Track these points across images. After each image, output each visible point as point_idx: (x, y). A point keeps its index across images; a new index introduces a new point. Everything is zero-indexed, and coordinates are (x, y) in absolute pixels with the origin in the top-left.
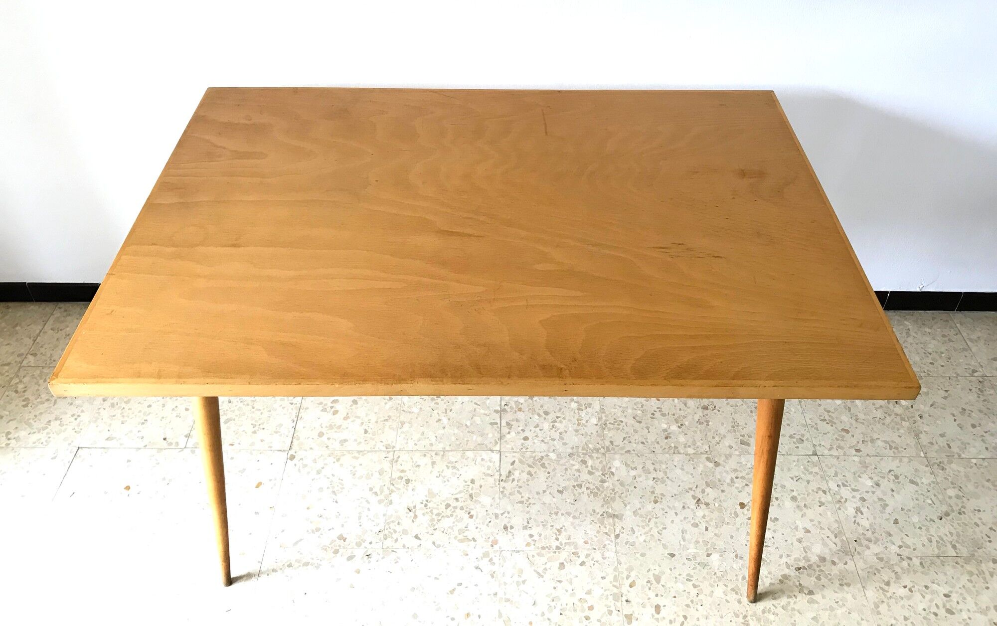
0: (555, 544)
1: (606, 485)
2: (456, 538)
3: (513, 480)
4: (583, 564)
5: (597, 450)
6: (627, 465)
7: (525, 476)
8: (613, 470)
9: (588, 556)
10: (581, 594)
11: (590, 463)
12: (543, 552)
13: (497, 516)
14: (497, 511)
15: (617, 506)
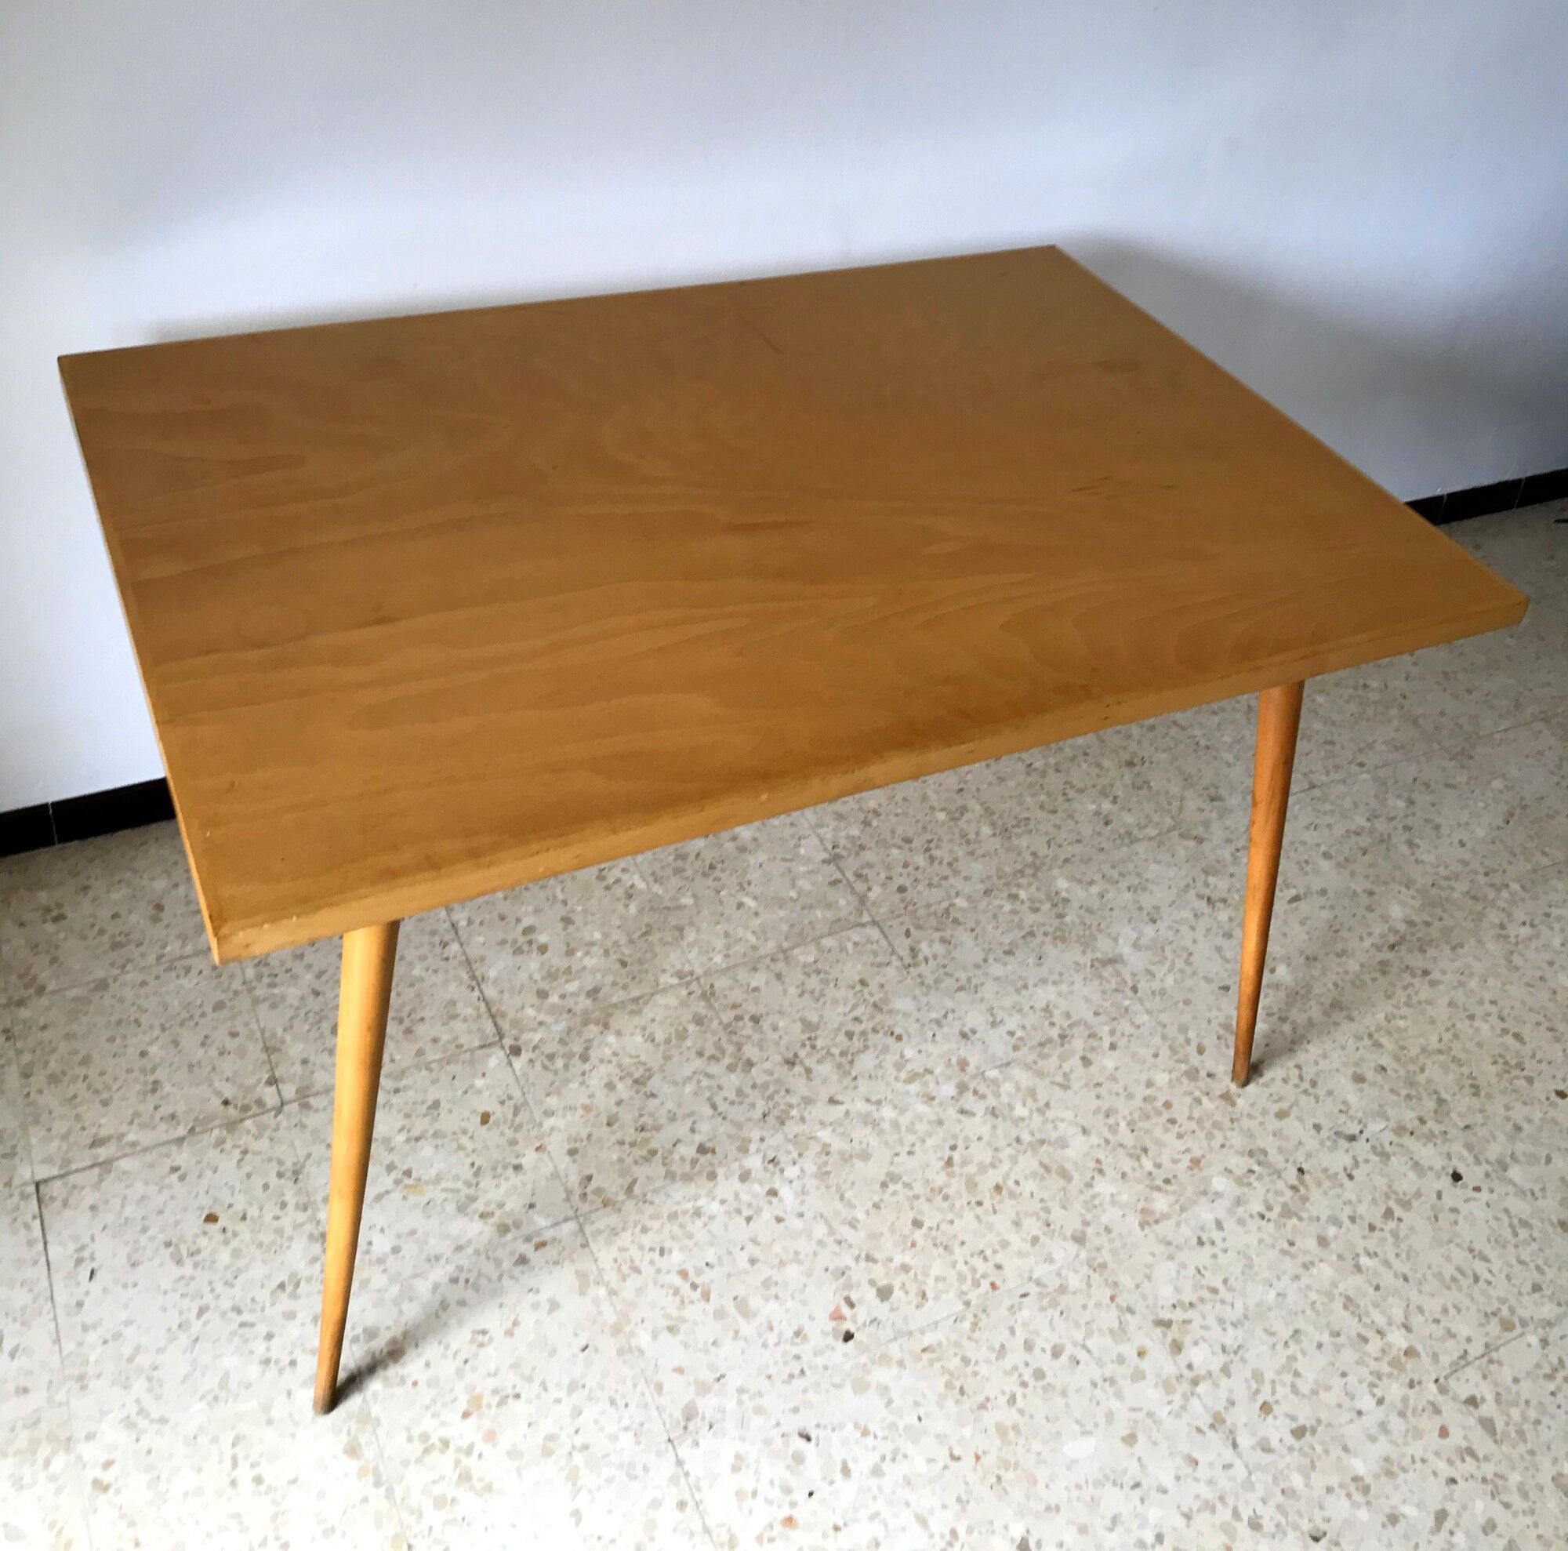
0: (1054, 1033)
1: (1068, 919)
2: (897, 1079)
3: (926, 960)
4: (1113, 1047)
5: (1021, 872)
6: (1079, 881)
7: (939, 948)
8: (1064, 894)
9: (1112, 1032)
10: (1141, 1092)
11: (1023, 894)
12: (1046, 1050)
13: (938, 1023)
14: (934, 1015)
15: (1104, 946)
